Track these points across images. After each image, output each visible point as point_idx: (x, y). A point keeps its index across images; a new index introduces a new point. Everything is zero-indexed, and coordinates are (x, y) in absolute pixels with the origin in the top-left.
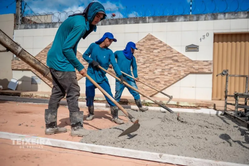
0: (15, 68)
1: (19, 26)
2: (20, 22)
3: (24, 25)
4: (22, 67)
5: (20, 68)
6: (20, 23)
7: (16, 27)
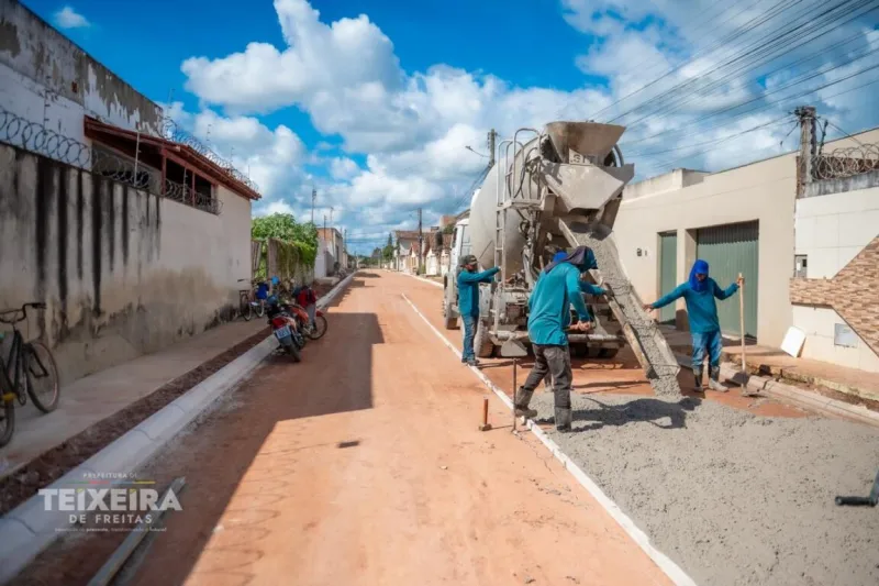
0: (798, 299)
1: (807, 188)
2: (809, 178)
3: (818, 185)
4: (814, 298)
5: (809, 301)
6: (811, 181)
7: (801, 191)
